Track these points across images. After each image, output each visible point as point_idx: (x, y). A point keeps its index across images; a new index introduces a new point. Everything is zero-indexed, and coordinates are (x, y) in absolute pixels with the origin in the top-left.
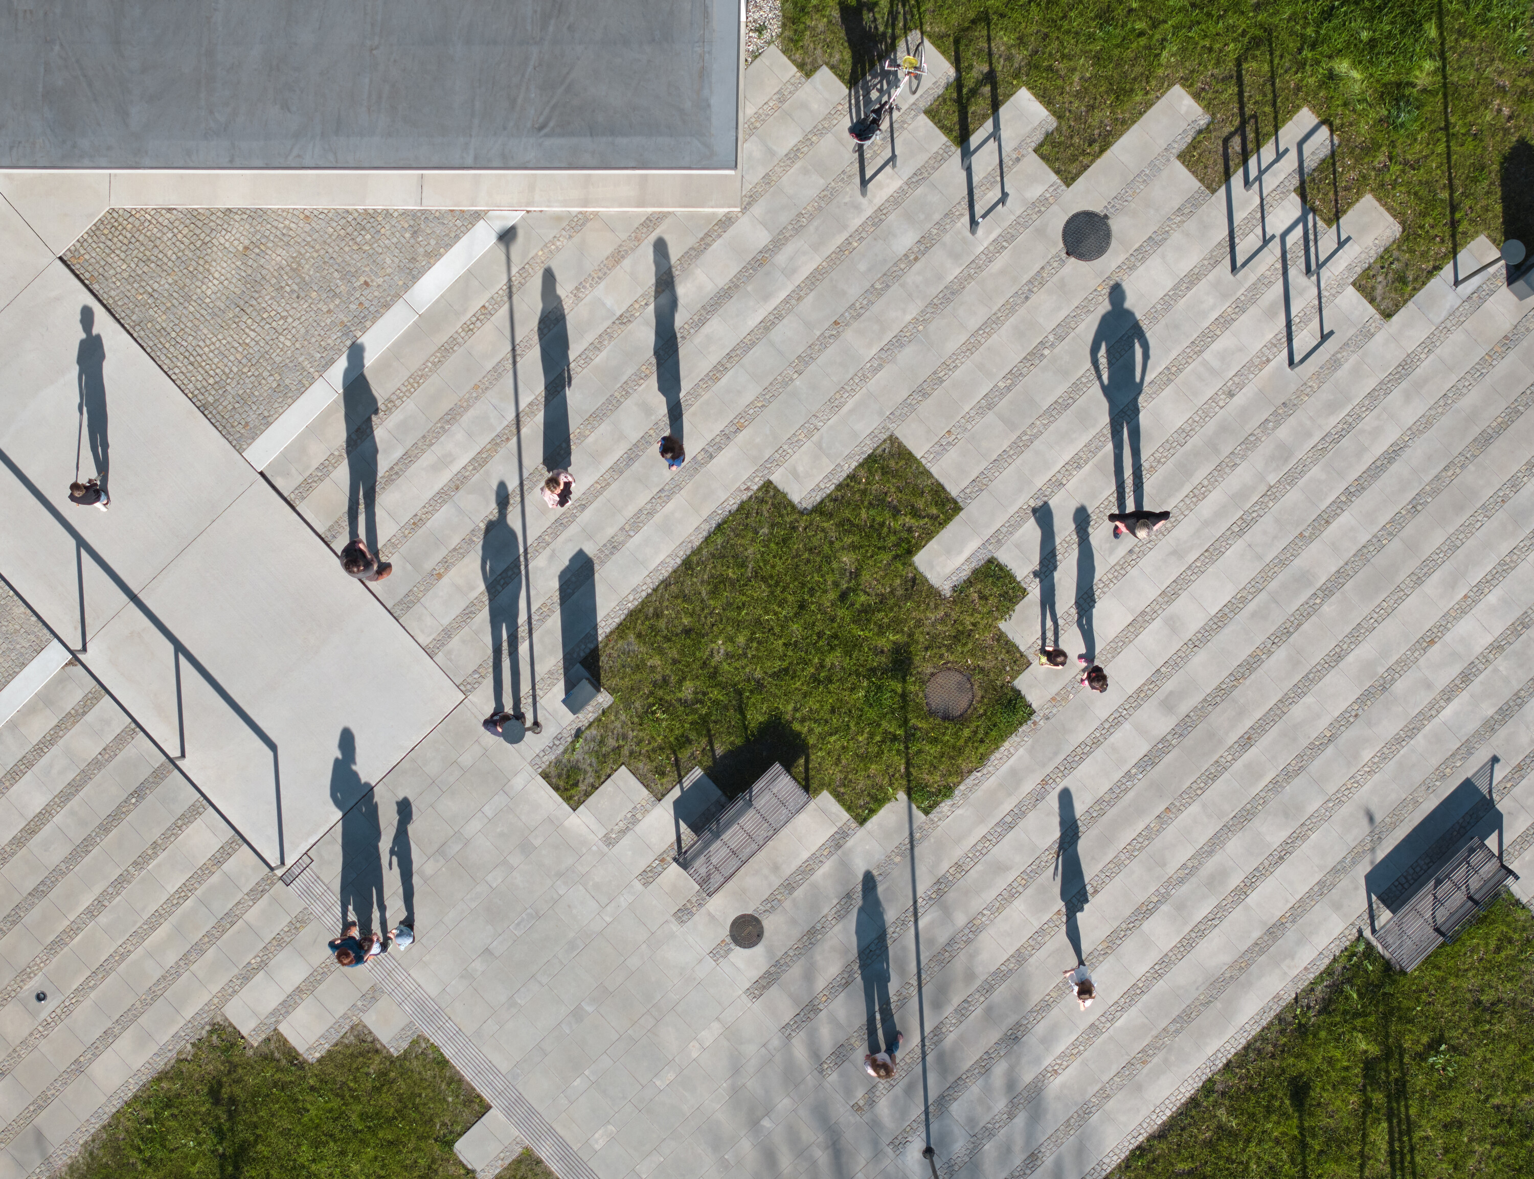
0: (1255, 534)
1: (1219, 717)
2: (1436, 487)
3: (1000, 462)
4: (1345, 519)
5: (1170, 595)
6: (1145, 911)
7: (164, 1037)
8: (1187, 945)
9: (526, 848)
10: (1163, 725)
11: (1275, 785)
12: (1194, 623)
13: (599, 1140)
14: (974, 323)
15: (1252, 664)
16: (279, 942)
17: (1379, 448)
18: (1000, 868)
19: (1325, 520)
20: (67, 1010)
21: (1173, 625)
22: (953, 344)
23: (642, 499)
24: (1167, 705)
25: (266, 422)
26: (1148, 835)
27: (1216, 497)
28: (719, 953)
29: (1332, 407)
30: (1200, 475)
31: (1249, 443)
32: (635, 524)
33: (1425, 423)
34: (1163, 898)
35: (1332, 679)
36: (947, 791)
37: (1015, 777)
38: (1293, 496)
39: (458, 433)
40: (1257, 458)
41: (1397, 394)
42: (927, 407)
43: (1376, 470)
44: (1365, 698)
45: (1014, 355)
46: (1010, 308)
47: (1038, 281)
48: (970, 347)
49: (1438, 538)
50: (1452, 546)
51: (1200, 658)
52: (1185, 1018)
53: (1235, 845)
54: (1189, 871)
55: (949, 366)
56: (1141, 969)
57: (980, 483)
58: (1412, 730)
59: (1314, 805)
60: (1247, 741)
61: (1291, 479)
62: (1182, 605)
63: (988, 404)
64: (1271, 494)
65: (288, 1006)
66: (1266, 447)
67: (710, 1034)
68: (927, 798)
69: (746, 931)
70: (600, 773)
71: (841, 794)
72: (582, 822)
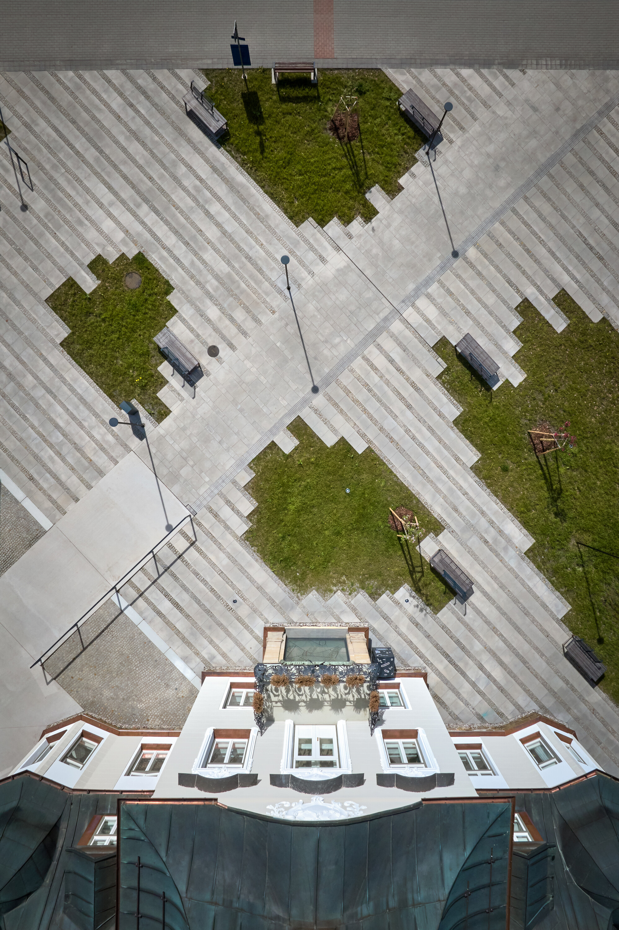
0: (81, 176)
1: (142, 187)
2: (67, 115)
3: (54, 263)
4: (77, 146)
5: (101, 205)
6: (207, 213)
7: (249, 557)
8: (219, 199)
9: (184, 429)
10: (145, 208)
11: (165, 168)
12: (111, 197)
13: (284, 403)
14: (8, 273)
15: (125, 177)
16: (216, 516)
17: (54, 134)
18: (192, 263)
19: (77, 153)
20: (239, 592)
21: (111, 204)
22: (15, 280)
23: (65, 388)
24: (138, 206)
25: (36, 523)
26: (182, 212)
27: (69, 190)
28: (220, 361)
29: (40, 150)
30: (61, 195)
31: (51, 178)
32: (73, 390)
33: (48, 122)
34: (203, 207)
35: (131, 150)
36: (167, 282)
37: (162, 258)
38: (69, 164)
39: (42, 454)
40: (56, 176)
41: (36, 129)
42: (36, 289)
43: (61, 135)
44: (138, 139)
45: (20, 259)
48: (15, 274)
49: (84, 114)
50: (87, 110)
51: (123, 195)
52: (244, 200)
53: (186, 183)
54: (195, 200)
55: (22, 282)
56: (227, 215)
57: (61, 270)
58: (148, 123)
59: (173, 156)
60: (150, 178)
61: (64, 165)
62: (105, 202)
63: (35, 269)
64: (68, 170)
65: (238, 513)
66: (53, 173)
67: (248, 364)
68: (169, 288)
69: (213, 351)
70: (159, 403)
71: (167, 319)
72: (176, 409)
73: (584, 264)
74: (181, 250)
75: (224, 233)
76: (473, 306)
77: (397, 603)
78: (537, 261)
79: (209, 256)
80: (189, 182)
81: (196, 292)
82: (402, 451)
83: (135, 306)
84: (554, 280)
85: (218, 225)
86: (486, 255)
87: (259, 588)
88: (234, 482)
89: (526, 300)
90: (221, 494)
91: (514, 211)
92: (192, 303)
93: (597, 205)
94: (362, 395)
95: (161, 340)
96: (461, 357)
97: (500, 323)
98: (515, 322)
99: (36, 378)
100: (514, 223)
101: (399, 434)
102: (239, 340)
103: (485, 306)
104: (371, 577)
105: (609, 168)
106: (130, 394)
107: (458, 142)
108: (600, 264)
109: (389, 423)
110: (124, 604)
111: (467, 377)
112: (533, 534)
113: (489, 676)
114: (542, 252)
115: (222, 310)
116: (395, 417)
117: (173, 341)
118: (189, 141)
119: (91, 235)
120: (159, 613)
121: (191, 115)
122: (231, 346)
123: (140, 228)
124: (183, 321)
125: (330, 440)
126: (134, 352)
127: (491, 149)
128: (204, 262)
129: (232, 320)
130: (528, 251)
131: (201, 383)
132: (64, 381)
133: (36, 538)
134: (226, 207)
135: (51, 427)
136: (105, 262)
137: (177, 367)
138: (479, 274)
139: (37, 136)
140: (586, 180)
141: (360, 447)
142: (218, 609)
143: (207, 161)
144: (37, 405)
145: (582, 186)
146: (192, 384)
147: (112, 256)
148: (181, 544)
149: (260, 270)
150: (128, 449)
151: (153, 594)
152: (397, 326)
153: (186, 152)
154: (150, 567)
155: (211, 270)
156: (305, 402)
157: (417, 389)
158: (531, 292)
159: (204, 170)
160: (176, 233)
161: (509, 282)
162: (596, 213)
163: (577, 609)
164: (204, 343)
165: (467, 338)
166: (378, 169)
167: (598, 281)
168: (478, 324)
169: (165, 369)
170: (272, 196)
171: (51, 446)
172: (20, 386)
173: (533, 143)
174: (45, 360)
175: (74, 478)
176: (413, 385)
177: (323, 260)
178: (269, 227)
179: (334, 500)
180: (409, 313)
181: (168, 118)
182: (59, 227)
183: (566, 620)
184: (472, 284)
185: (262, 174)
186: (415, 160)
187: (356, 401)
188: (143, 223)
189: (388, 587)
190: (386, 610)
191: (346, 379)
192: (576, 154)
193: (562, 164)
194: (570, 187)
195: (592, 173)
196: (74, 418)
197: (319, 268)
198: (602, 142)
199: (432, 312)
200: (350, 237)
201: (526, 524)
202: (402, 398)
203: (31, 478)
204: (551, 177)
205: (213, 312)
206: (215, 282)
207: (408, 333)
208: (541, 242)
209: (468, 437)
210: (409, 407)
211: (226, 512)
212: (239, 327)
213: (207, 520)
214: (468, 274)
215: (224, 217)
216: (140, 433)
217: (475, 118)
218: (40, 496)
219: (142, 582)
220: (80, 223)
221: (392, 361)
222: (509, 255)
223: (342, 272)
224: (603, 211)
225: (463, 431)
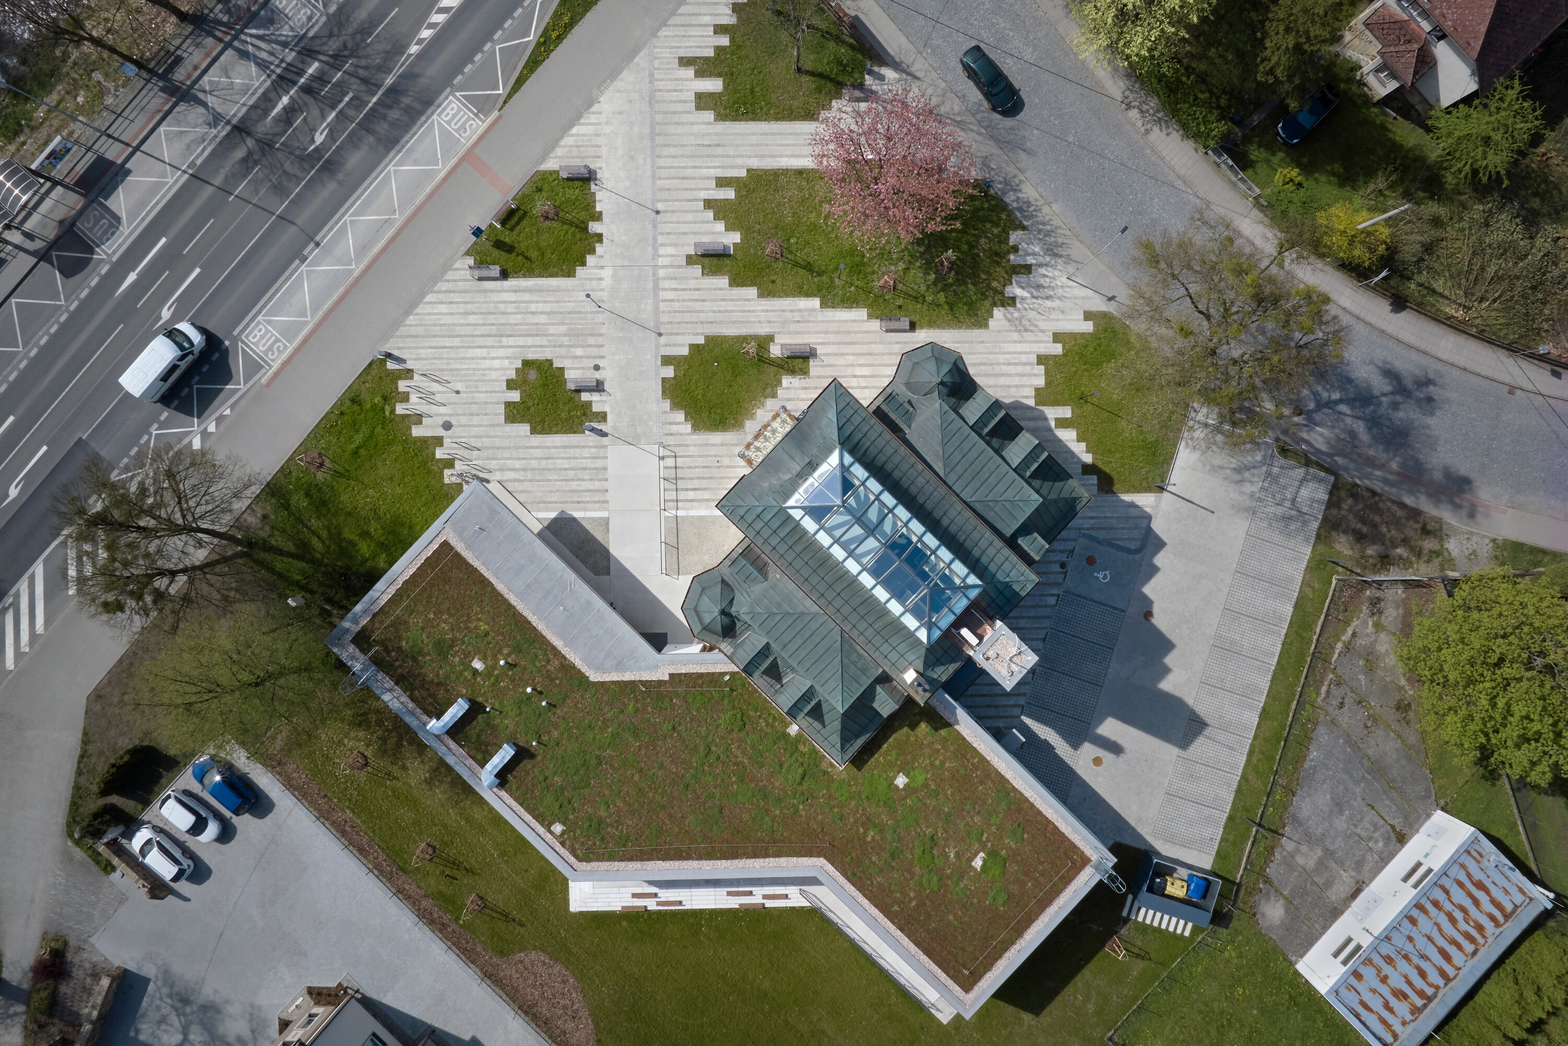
1: (494, 332)
2: (429, 336)
3: (492, 404)
4: (447, 345)
5: (485, 358)
6: (532, 313)
7: (704, 437)
8: (531, 302)
9: (620, 413)
10: (504, 339)
11: (495, 314)
12: (485, 350)
13: (649, 357)
14: (477, 429)
15: (482, 336)
16: (672, 434)
17: (432, 350)
18: (548, 341)
19: (451, 347)
20: (716, 456)
21: (488, 353)
22: (483, 429)
23: (553, 450)
24: (500, 342)
26: (521, 324)
27: (464, 367)
28: (604, 369)
29: (434, 363)
30: (463, 372)
31: (452, 370)
32: (556, 447)
33: (424, 348)
34: (528, 313)
35: (472, 322)
36: (547, 361)
37: (534, 352)
38: (452, 356)
40: (452, 366)
42: (496, 423)
43: (436, 348)
44: (469, 314)
45: (475, 418)
46: (469, 426)
47: (461, 426)
48: (480, 426)
49: (436, 328)
50: (435, 325)
51: (489, 344)
52: (541, 291)
53: (509, 310)
54: (521, 313)
55: (487, 426)
56: (541, 305)
57: (498, 403)
58: (466, 303)
60: (493, 325)
61: (450, 359)
62: (484, 355)
63: (486, 414)
64: (455, 359)
65: (679, 423)
66: (450, 367)
67: (617, 357)
68: (550, 362)
69: (597, 368)
70: (598, 414)
71: (563, 375)
72: (607, 409)
73: (713, 156)
74: (538, 341)
75: (548, 313)
76: (685, 228)
77: (787, 388)
78: (692, 178)
79: (552, 330)
80: (511, 307)
81: (563, 351)
82: (720, 323)
83: (544, 385)
84: (708, 178)
85: (542, 313)
86: (667, 201)
87: (722, 445)
88: (665, 412)
89: (705, 201)
90: (664, 423)
91: (659, 168)
92: (567, 357)
93: (692, 124)
94: (678, 317)
95: (571, 386)
96: (703, 256)
97: (704, 222)
98: (710, 214)
99: (536, 458)
100: (664, 173)
101: (711, 317)
102: (602, 352)
103: (691, 222)
104: (764, 389)
105: (680, 102)
106: (582, 423)
107: (604, 165)
108: (720, 148)
109: (703, 317)
110: (674, 512)
111: (715, 261)
112: (815, 296)
113: (862, 376)
114: (690, 172)
115: (582, 346)
116: (702, 311)
117: (576, 381)
118: (492, 291)
119: (494, 375)
120: (692, 501)
121: (480, 279)
122: (602, 357)
123: (511, 350)
124: (571, 368)
125: (685, 351)
126: (565, 404)
127: (620, 152)
128: (552, 335)
129: (590, 346)
130: (683, 178)
131: (606, 387)
132: (549, 447)
133: (607, 524)
134: (537, 302)
135: (563, 473)
136: (512, 380)
137: (589, 390)
138: (673, 212)
139: (426, 359)
140: (676, 118)
141: (701, 340)
142: (714, 473)
143: (508, 291)
144: (549, 470)
145: (677, 124)
146: (603, 391)
147: (512, 375)
148: (670, 462)
149: (580, 313)
150: (605, 447)
151: (682, 495)
152: (662, 273)
153: (495, 297)
154: (668, 485)
155: (560, 335)
156: (658, 346)
157: (699, 289)
158: (704, 195)
159: (511, 297)
160: (528, 335)
161: (690, 201)
162: (695, 128)
163: (870, 306)
164: (589, 369)
165: (696, 245)
166: (583, 215)
167: (728, 156)
168: (695, 233)
169: (585, 397)
170: (551, 276)
171: (573, 480)
172: (533, 469)
173: (636, 129)
174: (531, 447)
175: (597, 483)
176: (695, 289)
177: (601, 279)
178: (564, 290)
179: (714, 374)
180: (661, 261)
181: (472, 291)
182: (477, 387)
183: (870, 316)
184: (674, 219)
185: (537, 271)
186: (594, 194)
187: (679, 323)
188: (510, 347)
189: (776, 386)
190: (786, 396)
191: (664, 318)
192: (659, 112)
193: (658, 124)
194: (672, 129)
195: (675, 113)
196: (569, 458)
197: (604, 284)
198: (665, 94)
199: (670, 250)
200: (602, 257)
201: (807, 295)
202: (697, 300)
203: (579, 502)
204: (659, 134)
205: (579, 352)
206: (566, 338)
207: (669, 270)
208: (684, 167)
209: (742, 286)
210: (704, 301)
211: (674, 428)
212: (596, 346)
213: (670, 441)
214: (668, 217)
215: (541, 307)
216: (603, 434)
217: (599, 146)
218: (590, 506)
219: (672, 495)
220: (484, 375)
221: (675, 290)
222: (677, 189)
223: (614, 275)
224: (697, 124)
225: (738, 285)
